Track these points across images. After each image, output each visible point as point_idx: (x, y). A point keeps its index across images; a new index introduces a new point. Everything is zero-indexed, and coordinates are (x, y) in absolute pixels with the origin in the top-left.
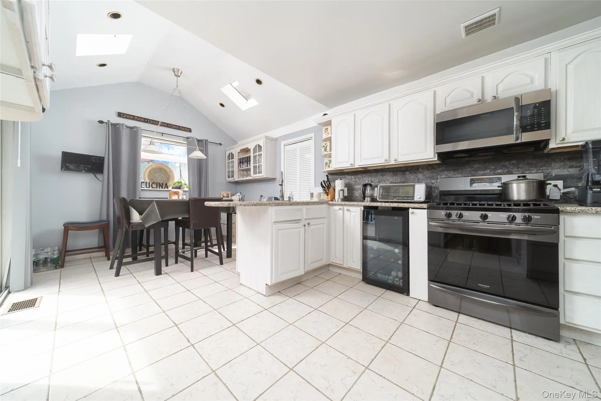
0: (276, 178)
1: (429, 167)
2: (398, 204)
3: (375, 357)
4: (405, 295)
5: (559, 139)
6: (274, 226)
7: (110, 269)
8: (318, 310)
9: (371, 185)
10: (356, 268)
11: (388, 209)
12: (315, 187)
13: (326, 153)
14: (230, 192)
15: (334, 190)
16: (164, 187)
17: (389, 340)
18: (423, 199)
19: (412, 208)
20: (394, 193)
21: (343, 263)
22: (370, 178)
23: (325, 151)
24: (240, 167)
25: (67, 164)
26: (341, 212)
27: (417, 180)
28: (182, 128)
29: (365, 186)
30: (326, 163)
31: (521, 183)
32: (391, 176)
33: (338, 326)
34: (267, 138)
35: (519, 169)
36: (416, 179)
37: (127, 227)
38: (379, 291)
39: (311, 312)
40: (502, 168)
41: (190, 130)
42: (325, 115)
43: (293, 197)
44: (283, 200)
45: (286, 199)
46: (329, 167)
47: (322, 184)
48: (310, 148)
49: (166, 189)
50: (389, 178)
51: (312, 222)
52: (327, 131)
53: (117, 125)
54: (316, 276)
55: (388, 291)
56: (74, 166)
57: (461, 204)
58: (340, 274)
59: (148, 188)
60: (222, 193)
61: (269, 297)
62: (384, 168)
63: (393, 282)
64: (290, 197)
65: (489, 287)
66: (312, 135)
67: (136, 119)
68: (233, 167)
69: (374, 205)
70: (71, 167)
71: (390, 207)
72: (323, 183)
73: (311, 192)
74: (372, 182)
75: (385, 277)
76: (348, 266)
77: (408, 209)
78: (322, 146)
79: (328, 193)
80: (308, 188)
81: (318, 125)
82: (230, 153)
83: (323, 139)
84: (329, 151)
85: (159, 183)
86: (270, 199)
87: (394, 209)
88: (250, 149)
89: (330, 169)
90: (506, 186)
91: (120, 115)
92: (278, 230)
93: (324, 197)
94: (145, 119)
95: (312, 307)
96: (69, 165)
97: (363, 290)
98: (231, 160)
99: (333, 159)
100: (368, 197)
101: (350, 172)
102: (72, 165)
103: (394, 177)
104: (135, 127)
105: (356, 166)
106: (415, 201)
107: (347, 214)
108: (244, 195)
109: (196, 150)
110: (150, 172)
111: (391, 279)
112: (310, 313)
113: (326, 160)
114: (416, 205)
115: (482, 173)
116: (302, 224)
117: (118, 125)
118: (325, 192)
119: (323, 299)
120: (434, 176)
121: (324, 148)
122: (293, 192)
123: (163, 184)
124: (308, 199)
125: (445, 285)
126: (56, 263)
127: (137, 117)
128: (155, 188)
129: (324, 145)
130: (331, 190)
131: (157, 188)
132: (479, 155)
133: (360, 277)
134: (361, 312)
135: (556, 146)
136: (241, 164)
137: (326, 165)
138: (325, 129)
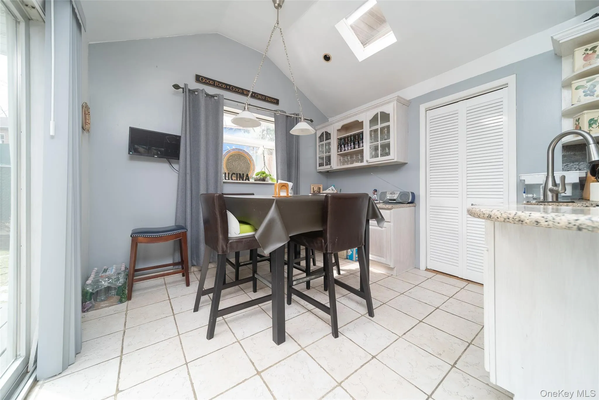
0: (408, 163)
7: (194, 312)
13: (589, 100)
14: (322, 185)
16: (245, 178)
23: (586, 95)
24: (339, 151)
25: (136, 146)
28: (268, 99)
30: (592, 122)
34: (399, 100)
37: (225, 247)
41: (276, 102)
42: (595, 16)
48: (500, 103)
49: (247, 181)
52: (595, 52)
53: (195, 92)
56: (144, 148)
59: (228, 180)
60: (312, 187)
66: (510, 79)
67: (217, 85)
68: (329, 150)
70: (141, 149)
82: (323, 133)
85: (240, 174)
88: (362, 122)
91: (199, 79)
94: (227, 85)
96: (138, 147)
98: (324, 142)
102: (142, 147)
104: (217, 94)
108: (341, 190)
109: (301, 121)
110: (228, 160)
113: (593, 114)
117: (197, 92)
121: (581, 90)
123: (243, 174)
126: (121, 295)
127: (218, 82)
128: (235, 180)
129: (583, 83)
131: (237, 180)
136: (343, 146)
137: (590, 125)
138: (587, 50)
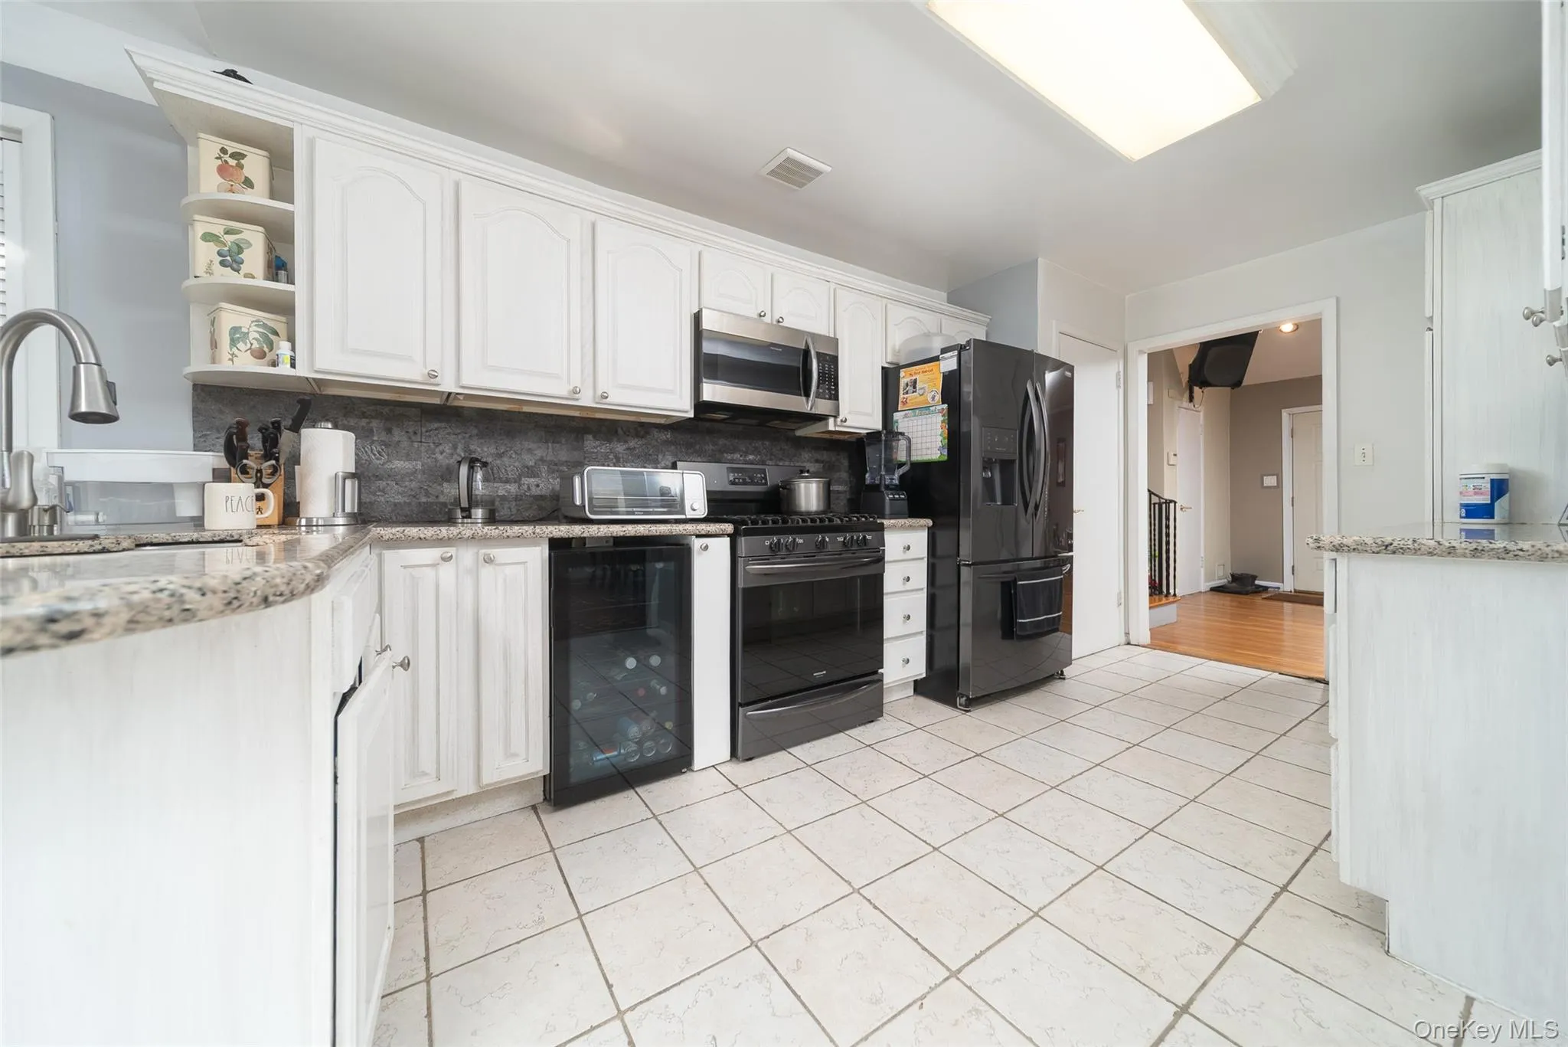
1: (639, 429)
4: (683, 774)
5: (841, 417)
13: (228, 277)
18: (704, 511)
22: (460, 437)
23: (223, 263)
27: (614, 460)
31: (809, 482)
32: (539, 440)
36: (612, 456)
42: (231, 74)
46: (259, 354)
50: (532, 446)
62: (517, 410)
65: (824, 672)
66: (28, 122)
75: (616, 753)
78: (200, 234)
83: (202, 195)
84: (260, 273)
97: (596, 831)
103: (550, 444)
111: (633, 751)
113: (240, 317)
114: (702, 528)
120: (650, 455)
121: (213, 247)
129: (217, 231)
135: (834, 429)
137: (233, 342)
138: (223, 151)
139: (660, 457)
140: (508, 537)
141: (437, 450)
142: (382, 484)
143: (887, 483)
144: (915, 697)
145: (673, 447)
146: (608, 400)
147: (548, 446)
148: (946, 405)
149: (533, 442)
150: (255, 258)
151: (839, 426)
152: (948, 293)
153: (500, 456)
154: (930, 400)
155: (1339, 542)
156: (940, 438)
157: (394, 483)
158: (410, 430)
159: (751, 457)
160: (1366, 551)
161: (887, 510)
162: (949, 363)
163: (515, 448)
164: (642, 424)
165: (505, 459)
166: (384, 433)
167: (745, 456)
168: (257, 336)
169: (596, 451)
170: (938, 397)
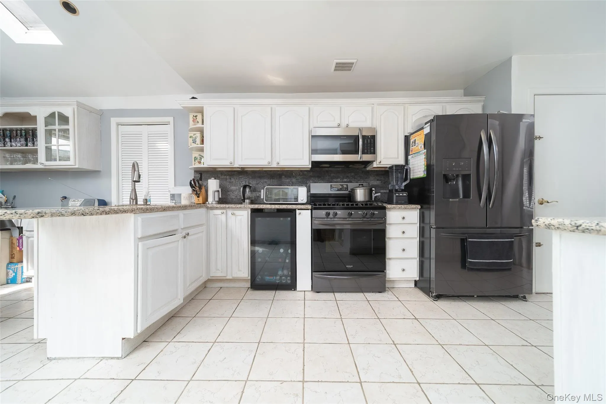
0: (101, 171)
1: (300, 173)
2: (286, 205)
3: (304, 365)
4: (293, 290)
5: (378, 161)
6: (140, 243)
8: (218, 342)
9: (250, 187)
10: (243, 276)
11: (274, 210)
12: (175, 186)
13: (194, 145)
15: (207, 191)
17: (304, 341)
18: (305, 201)
19: (299, 209)
20: (275, 195)
21: (227, 275)
23: (193, 142)
26: (223, 217)
29: (245, 187)
30: (195, 159)
31: (361, 189)
32: (268, 179)
33: (252, 351)
34: (80, 105)
35: (355, 180)
36: (291, 183)
38: (270, 294)
39: (210, 349)
40: (346, 179)
42: (193, 98)
43: (150, 199)
44: (136, 203)
45: (140, 202)
46: (200, 163)
47: (191, 183)
48: (166, 135)
51: (191, 231)
52: (196, 119)
54: (192, 299)
55: (277, 292)
57: (330, 205)
58: (221, 288)
61: (128, 357)
63: (281, 281)
64: (147, 199)
65: (352, 266)
66: (170, 119)
69: (259, 208)
71: (275, 209)
72: (193, 182)
73: (171, 193)
74: (250, 183)
75: (273, 278)
76: (233, 276)
77: (295, 210)
78: (189, 137)
79: (199, 194)
80: (167, 188)
81: (182, 108)
83: (190, 128)
84: (199, 143)
86: (88, 202)
87: (279, 210)
88: (36, 117)
89: (202, 166)
90: (353, 192)
92: (148, 248)
93: (195, 199)
95: (207, 342)
97: (256, 299)
99: (206, 154)
100: (247, 199)
101: (224, 172)
103: (272, 180)
105: (236, 165)
106: (299, 203)
107: (232, 219)
111: (278, 279)
112: (209, 351)
113: (196, 154)
114: (303, 207)
115: (336, 181)
116: (179, 236)
118: (196, 193)
119: (216, 325)
121: (191, 139)
122: (150, 193)
124: (168, 202)
125: (325, 273)
129: (192, 135)
130: (203, 190)
132: (336, 166)
133: (249, 285)
134: (266, 322)
135: (376, 166)
137: (195, 160)
138: (194, 116)
139: (308, 182)
140: (237, 208)
141: (242, 183)
142: (229, 193)
143: (396, 188)
144: (415, 288)
145: (313, 178)
146: (279, 165)
147: (271, 181)
148: (426, 150)
149: (266, 179)
150: (198, 140)
151: (378, 165)
152: (464, 90)
153: (257, 184)
154: (420, 148)
155: (549, 223)
156: (424, 166)
157: (231, 193)
158: (235, 178)
159: (345, 180)
160: (565, 229)
161: (394, 201)
162: (427, 130)
163: (262, 182)
164: (301, 171)
165: (259, 185)
166: (229, 179)
167: (343, 180)
168: (199, 158)
169: (285, 181)
170: (423, 146)
